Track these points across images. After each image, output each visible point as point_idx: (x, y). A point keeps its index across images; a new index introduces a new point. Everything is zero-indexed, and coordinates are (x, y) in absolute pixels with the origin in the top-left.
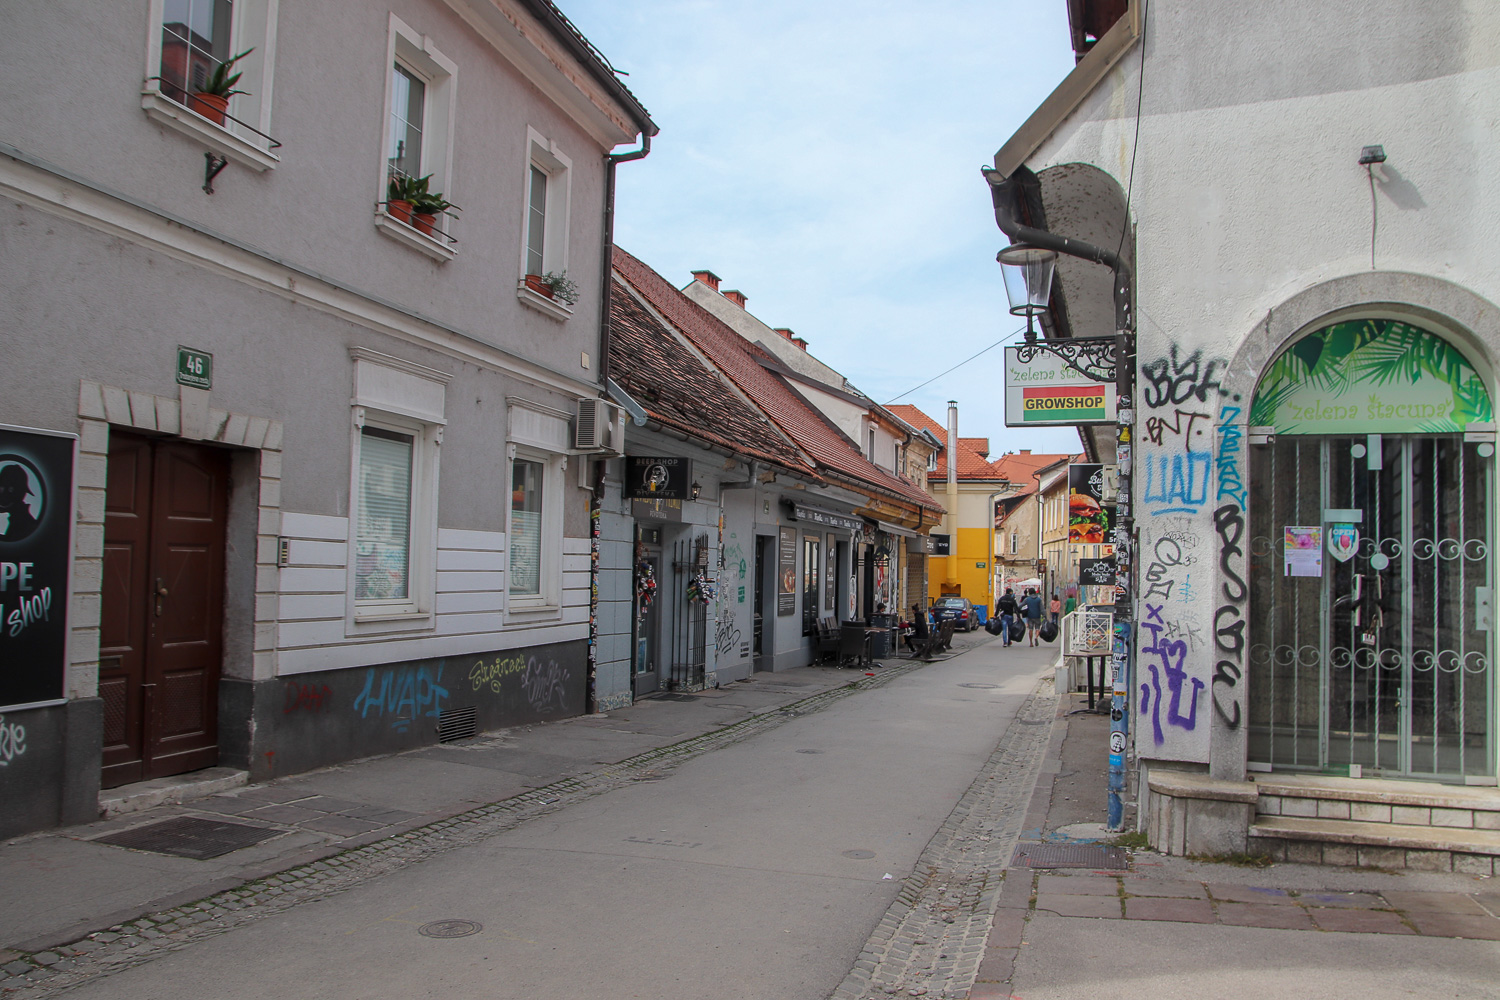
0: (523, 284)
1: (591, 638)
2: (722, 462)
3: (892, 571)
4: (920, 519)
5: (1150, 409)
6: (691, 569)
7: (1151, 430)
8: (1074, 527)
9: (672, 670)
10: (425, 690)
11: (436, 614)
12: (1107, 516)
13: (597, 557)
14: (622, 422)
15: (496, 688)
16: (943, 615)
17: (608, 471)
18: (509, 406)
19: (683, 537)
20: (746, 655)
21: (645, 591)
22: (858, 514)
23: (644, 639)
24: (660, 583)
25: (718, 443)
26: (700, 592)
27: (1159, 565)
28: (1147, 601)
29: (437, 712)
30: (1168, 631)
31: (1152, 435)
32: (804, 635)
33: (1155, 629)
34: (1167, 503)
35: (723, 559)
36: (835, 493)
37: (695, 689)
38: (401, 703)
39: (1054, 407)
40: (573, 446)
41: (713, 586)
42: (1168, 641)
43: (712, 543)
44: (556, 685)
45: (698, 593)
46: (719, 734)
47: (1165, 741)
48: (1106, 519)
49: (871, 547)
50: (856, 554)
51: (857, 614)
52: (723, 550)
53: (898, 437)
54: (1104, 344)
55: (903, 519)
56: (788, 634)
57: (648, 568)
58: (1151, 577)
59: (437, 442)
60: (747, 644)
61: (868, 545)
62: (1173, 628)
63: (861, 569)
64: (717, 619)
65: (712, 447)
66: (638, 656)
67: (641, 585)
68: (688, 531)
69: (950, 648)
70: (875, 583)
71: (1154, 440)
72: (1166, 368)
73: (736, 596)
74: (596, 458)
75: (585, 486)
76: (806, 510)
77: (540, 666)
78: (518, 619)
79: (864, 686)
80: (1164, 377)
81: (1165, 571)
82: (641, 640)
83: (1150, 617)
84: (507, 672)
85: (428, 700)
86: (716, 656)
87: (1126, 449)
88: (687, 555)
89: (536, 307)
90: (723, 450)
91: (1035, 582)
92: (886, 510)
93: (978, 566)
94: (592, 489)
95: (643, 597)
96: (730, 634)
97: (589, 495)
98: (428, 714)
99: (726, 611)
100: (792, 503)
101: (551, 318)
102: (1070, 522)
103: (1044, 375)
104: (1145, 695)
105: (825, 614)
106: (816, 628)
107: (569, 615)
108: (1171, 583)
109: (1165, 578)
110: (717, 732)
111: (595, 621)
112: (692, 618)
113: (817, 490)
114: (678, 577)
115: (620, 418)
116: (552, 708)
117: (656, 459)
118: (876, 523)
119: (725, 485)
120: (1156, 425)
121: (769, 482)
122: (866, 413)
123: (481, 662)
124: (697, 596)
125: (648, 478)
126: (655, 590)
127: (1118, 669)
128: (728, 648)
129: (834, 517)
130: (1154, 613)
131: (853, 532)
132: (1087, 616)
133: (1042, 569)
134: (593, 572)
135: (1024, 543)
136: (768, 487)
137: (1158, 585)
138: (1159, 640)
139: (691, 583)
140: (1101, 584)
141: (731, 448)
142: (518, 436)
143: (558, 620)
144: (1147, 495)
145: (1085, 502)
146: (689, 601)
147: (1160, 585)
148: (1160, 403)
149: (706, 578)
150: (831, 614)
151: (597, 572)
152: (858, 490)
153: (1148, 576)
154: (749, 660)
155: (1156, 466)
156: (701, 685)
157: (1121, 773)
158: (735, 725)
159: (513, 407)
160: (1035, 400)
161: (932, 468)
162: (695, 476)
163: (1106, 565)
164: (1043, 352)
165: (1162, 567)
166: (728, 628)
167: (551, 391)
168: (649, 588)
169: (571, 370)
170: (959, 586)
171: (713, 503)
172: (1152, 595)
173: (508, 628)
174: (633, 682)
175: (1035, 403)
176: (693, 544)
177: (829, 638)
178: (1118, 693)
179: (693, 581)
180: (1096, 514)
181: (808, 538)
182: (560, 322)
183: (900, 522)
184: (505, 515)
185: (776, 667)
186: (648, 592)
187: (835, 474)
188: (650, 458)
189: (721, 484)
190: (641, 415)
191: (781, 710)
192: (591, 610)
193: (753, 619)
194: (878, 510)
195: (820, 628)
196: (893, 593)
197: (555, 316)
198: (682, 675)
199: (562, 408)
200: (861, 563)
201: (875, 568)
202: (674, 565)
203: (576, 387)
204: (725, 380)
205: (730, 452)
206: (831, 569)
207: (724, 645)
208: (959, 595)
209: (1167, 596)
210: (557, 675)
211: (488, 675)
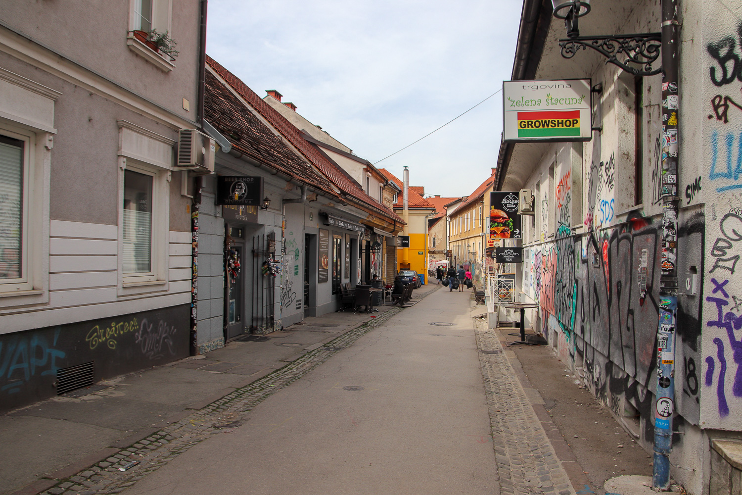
0: (131, 35)
1: (193, 302)
2: (284, 184)
3: (379, 257)
4: (394, 228)
5: (716, 87)
6: (265, 254)
7: (716, 108)
8: (493, 229)
9: (253, 320)
10: (39, 353)
11: (50, 291)
12: (512, 222)
13: (196, 246)
14: (213, 149)
15: (112, 346)
16: (403, 280)
17: (204, 184)
18: (120, 128)
19: (259, 233)
20: (300, 308)
21: (232, 269)
22: (362, 223)
23: (234, 300)
24: (243, 263)
25: (281, 170)
26: (270, 269)
27: (724, 240)
28: (712, 276)
29: (54, 370)
30: (734, 305)
31: (717, 113)
32: (333, 293)
33: (720, 303)
34: (732, 179)
35: (285, 248)
36: (351, 210)
37: (268, 332)
38: (12, 368)
39: (541, 127)
40: (175, 164)
41: (279, 265)
42: (733, 314)
43: (278, 237)
44: (164, 338)
45: (269, 270)
46: (284, 370)
47: (730, 412)
48: (512, 224)
49: (368, 242)
50: (361, 246)
51: (361, 281)
52: (285, 242)
53: (381, 182)
54: (641, 41)
55: (385, 227)
56: (324, 294)
57: (234, 253)
58: (716, 252)
59: (46, 147)
60: (300, 300)
61: (367, 241)
62: (738, 302)
63: (364, 255)
64: (281, 286)
65: (277, 174)
66: (229, 311)
67: (230, 265)
68: (262, 229)
69: (411, 298)
70: (371, 262)
71: (719, 118)
72: (732, 47)
73: (293, 271)
74: (194, 175)
75: (186, 194)
76: (335, 219)
77: (151, 326)
78: (131, 291)
79: (372, 325)
80: (731, 55)
81: (730, 246)
82: (231, 301)
83: (715, 291)
84: (122, 332)
85: (43, 362)
86: (281, 310)
87: (673, 133)
88: (262, 245)
89: (143, 56)
90: (285, 176)
91: (445, 262)
92: (376, 221)
93: (419, 254)
94: (192, 197)
95: (232, 272)
96: (290, 295)
97: (190, 202)
98: (44, 374)
99: (287, 281)
100: (326, 214)
101: (157, 68)
102: (491, 226)
103: (533, 103)
104: (709, 368)
105: (345, 281)
106: (340, 289)
107: (174, 287)
108: (737, 258)
109: (730, 253)
110: (283, 368)
111: (195, 291)
112: (265, 286)
113: (341, 207)
114: (255, 259)
115: (211, 146)
116: (162, 355)
117: (238, 178)
118: (372, 229)
119: (286, 201)
120: (722, 103)
121: (313, 201)
122: (365, 167)
123: (98, 327)
124: (268, 272)
125: (233, 191)
126: (240, 268)
127: (667, 339)
128: (289, 304)
129: (350, 224)
130: (719, 287)
131: (360, 233)
132: (499, 281)
133: (450, 255)
134: (193, 256)
135: (439, 242)
136: (312, 204)
137: (723, 260)
138: (724, 313)
139: (264, 264)
140: (509, 262)
141: (290, 175)
142: (127, 151)
143: (166, 291)
144: (712, 172)
145: (499, 214)
146: (263, 275)
147: (725, 260)
148: (726, 81)
149: (274, 260)
150: (348, 281)
151: (196, 256)
152: (363, 208)
153: (713, 251)
154: (301, 311)
155: (722, 144)
156: (271, 329)
157: (668, 436)
158: (295, 361)
159: (124, 129)
160: (526, 121)
161: (395, 202)
162: (266, 194)
163: (512, 251)
164: (584, 49)
165: (728, 242)
166: (288, 291)
167: (158, 122)
168: (236, 267)
169: (175, 109)
170: (409, 264)
171: (279, 212)
172: (717, 270)
173: (121, 299)
174: (225, 331)
175: (526, 123)
176: (266, 238)
177: (347, 295)
178: (665, 362)
179: (266, 262)
180: (506, 221)
181: (335, 236)
182: (166, 73)
183: (383, 228)
184: (117, 212)
185: (317, 314)
186: (235, 270)
187: (351, 198)
188: (234, 177)
189: (283, 200)
190: (227, 145)
191: (324, 346)
192: (193, 283)
193: (304, 285)
194: (372, 221)
195: (342, 290)
196: (379, 268)
197: (161, 68)
198: (259, 323)
199: (168, 135)
200: (364, 251)
201: (371, 254)
202: (253, 251)
203: (178, 122)
204: (285, 141)
205: (289, 178)
206: (348, 255)
207: (286, 302)
208: (409, 269)
209: (732, 271)
210: (166, 331)
211: (104, 335)
